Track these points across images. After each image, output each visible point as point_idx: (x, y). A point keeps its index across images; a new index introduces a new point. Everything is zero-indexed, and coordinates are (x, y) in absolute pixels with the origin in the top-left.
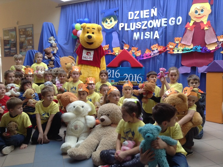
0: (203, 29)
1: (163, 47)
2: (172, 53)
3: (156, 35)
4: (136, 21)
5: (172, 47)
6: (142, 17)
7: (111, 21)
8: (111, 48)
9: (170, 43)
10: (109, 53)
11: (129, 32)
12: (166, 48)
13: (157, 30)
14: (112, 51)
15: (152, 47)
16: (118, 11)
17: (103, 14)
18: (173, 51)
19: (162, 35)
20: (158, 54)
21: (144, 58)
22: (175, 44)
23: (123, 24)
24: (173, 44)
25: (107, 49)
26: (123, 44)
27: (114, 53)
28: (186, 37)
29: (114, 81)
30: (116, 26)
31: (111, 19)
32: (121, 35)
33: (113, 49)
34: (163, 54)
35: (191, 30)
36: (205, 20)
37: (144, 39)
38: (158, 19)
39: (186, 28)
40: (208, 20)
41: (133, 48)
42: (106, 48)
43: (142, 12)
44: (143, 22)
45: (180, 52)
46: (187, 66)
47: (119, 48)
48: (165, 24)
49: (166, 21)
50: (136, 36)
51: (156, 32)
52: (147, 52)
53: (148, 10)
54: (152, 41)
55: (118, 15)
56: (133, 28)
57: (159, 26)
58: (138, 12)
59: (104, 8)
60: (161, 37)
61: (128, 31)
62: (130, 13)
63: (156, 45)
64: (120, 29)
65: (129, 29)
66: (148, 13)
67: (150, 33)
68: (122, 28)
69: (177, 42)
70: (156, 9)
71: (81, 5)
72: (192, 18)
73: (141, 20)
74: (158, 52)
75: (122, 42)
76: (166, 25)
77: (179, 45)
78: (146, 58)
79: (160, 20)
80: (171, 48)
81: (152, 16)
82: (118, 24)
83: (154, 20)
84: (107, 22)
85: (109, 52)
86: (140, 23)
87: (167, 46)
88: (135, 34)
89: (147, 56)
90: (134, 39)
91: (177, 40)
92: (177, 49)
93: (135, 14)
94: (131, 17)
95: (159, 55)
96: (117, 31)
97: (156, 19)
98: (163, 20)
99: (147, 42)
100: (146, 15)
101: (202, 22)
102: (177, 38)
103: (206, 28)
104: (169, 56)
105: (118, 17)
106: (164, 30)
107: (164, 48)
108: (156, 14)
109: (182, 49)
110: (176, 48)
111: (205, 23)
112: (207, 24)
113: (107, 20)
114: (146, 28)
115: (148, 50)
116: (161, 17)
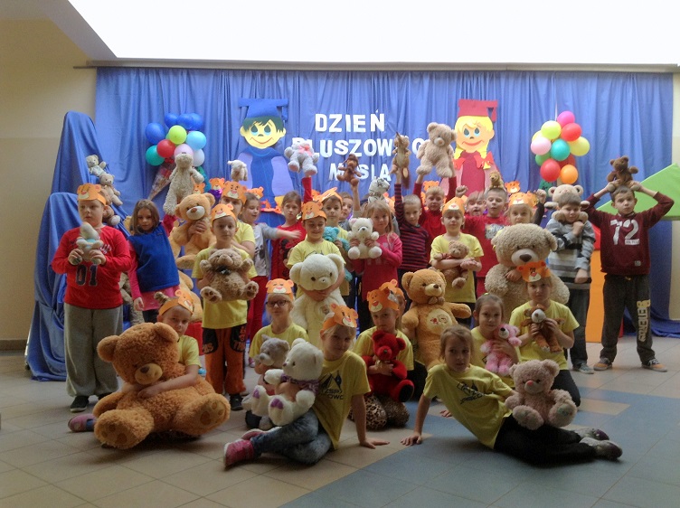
0: (481, 168)
3: (385, 173)
4: (334, 136)
6: (348, 129)
8: (269, 196)
10: (267, 210)
13: (386, 162)
14: (274, 204)
16: (287, 106)
27: (280, 209)
31: (268, 124)
35: (456, 168)
36: (483, 151)
38: (386, 138)
43: (348, 117)
51: (385, 167)
53: (363, 117)
55: (286, 116)
56: (326, 151)
57: (389, 154)
58: (338, 117)
62: (318, 117)
66: (363, 123)
67: (370, 167)
70: (382, 116)
72: (459, 143)
73: (346, 136)
81: (373, 129)
83: (378, 140)
85: (265, 206)
86: (346, 143)
88: (333, 166)
90: (331, 177)
91: (430, 187)
93: (330, 122)
94: (322, 126)
97: (382, 137)
100: (359, 126)
102: (430, 183)
103: (486, 166)
108: (382, 127)
111: (484, 155)
112: (487, 159)
113: (257, 125)
114: (360, 154)
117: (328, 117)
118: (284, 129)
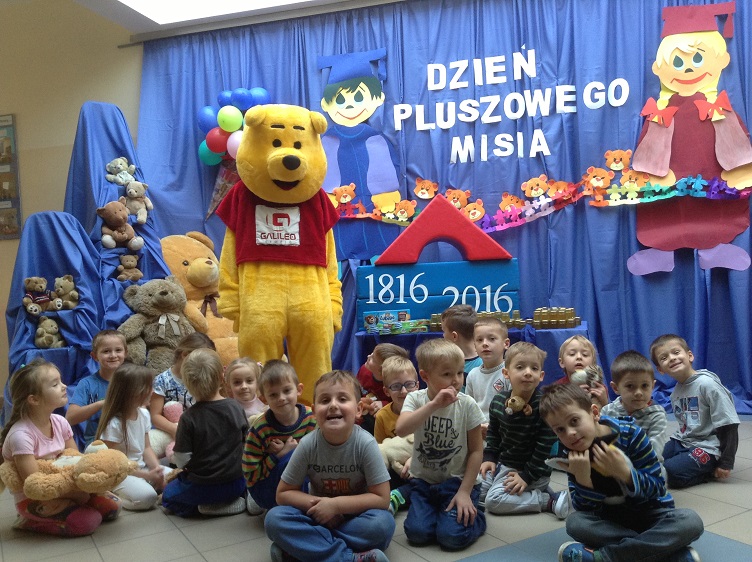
0: (708, 120)
1: (569, 185)
2: (603, 204)
3: (539, 144)
5: (601, 184)
6: (479, 81)
7: (359, 98)
8: (363, 195)
9: (592, 171)
10: (359, 216)
11: (433, 135)
12: (579, 190)
13: (541, 126)
14: (371, 207)
15: (526, 186)
16: (385, 59)
17: (325, 71)
18: (607, 197)
19: (559, 144)
20: (552, 210)
21: (499, 228)
22: (610, 174)
23: (408, 108)
24: (602, 172)
25: (348, 199)
26: (411, 180)
27: (379, 214)
28: (649, 148)
29: (408, 316)
30: (381, 113)
31: (358, 89)
32: (402, 148)
33: (374, 199)
34: (569, 210)
35: (662, 125)
36: (710, 90)
37: (492, 160)
39: (645, 117)
40: (722, 87)
41: (454, 191)
42: (345, 197)
43: (477, 63)
44: (483, 100)
45: (633, 200)
46: (662, 247)
47: (397, 196)
48: (567, 103)
49: (570, 93)
50: (462, 149)
51: (538, 134)
52: (508, 205)
53: (502, 58)
54: (523, 166)
55: (384, 74)
56: (446, 120)
57: (545, 112)
58: (463, 65)
59: (328, 52)
60: (556, 149)
61: (427, 132)
62: (431, 68)
63: (541, 180)
64: (398, 126)
65: (431, 126)
66: (502, 68)
67: (515, 137)
68: (404, 122)
69: (614, 167)
70: (531, 53)
71: (231, 41)
72: (665, 82)
73: (475, 92)
74: (550, 204)
75: (409, 171)
76: (571, 109)
77: (626, 175)
78: (505, 226)
79: (548, 91)
80: (598, 188)
81: (518, 76)
82: (387, 108)
83: (527, 93)
84: (341, 100)
85: (356, 210)
86: (475, 103)
87: (581, 183)
88: (456, 141)
89: (509, 221)
90: (453, 159)
91: (616, 159)
92: (620, 190)
93: (451, 73)
94: (437, 81)
95: (556, 212)
96: (386, 133)
98: (562, 91)
99: (503, 169)
100: (496, 74)
101: (700, 96)
102: (617, 153)
103: (716, 116)
104: (591, 215)
105: (385, 82)
106: (566, 126)
107: (573, 189)
108: (531, 71)
109: (638, 189)
110: (615, 186)
111: (712, 98)
112: (717, 104)
113: (344, 92)
114: (498, 119)
115: (509, 197)
116: (551, 79)
117: (447, 66)
118: (383, 94)
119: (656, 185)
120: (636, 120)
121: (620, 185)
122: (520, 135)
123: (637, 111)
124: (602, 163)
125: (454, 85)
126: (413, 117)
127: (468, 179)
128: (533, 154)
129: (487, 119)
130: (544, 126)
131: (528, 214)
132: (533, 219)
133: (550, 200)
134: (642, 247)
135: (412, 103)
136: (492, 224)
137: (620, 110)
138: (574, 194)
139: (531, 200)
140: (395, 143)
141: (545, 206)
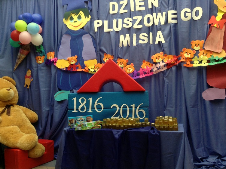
1: (174, 57)
2: (190, 66)
3: (160, 38)
4: (123, 16)
6: (132, 9)
11: (111, 33)
12: (179, 59)
13: (160, 29)
18: (192, 62)
19: (169, 38)
21: (141, 77)
22: (194, 52)
23: (101, 22)
26: (102, 54)
28: (212, 39)
30: (89, 24)
31: (79, 14)
32: (98, 40)
34: (174, 68)
35: (219, 28)
37: (138, 45)
38: (160, 11)
39: (210, 25)
42: (73, 61)
43: (131, 1)
44: (134, 18)
45: (205, 64)
47: (95, 61)
48: (173, 19)
49: (174, 14)
50: (124, 40)
51: (159, 33)
54: (152, 48)
55: (91, 7)
56: (117, 27)
57: (163, 23)
58: (125, 2)
60: (168, 40)
61: (109, 32)
62: (111, 4)
63: (161, 54)
64: (96, 30)
65: (111, 30)
66: (143, 3)
67: (149, 34)
68: (99, 28)
73: (131, 14)
74: (165, 66)
75: (101, 50)
76: (174, 21)
78: (144, 76)
79: (164, 13)
81: (150, 7)
82: (91, 22)
83: (154, 14)
86: (130, 19)
87: (180, 55)
88: (122, 36)
89: (145, 73)
90: (121, 45)
92: (198, 59)
93: (120, 6)
94: (114, 9)
95: (167, 69)
96: (91, 33)
97: (157, 11)
98: (171, 13)
99: (143, 49)
100: (140, 6)
102: (197, 42)
104: (184, 71)
105: (91, 11)
106: (172, 29)
107: (176, 59)
108: (156, 4)
109: (208, 59)
110: (196, 57)
113: (73, 15)
114: (141, 26)
116: (165, 8)
117: (118, 3)
118: (90, 16)
119: (216, 57)
120: (206, 26)
121: (198, 57)
122: (151, 34)
123: (206, 22)
124: (190, 47)
125: (121, 11)
126: (103, 25)
127: (127, 54)
128: (157, 42)
129: (136, 26)
130: (162, 30)
131: (154, 70)
132: (157, 73)
133: (164, 64)
134: (209, 87)
135: (103, 20)
136: (138, 75)
137: (198, 21)
138: (176, 61)
139: (156, 63)
140: (95, 37)
141: (162, 66)
